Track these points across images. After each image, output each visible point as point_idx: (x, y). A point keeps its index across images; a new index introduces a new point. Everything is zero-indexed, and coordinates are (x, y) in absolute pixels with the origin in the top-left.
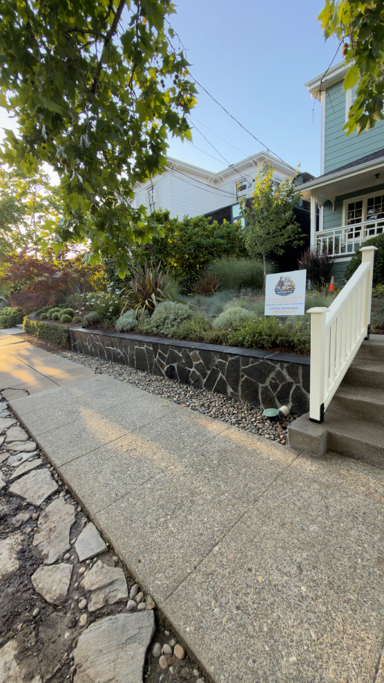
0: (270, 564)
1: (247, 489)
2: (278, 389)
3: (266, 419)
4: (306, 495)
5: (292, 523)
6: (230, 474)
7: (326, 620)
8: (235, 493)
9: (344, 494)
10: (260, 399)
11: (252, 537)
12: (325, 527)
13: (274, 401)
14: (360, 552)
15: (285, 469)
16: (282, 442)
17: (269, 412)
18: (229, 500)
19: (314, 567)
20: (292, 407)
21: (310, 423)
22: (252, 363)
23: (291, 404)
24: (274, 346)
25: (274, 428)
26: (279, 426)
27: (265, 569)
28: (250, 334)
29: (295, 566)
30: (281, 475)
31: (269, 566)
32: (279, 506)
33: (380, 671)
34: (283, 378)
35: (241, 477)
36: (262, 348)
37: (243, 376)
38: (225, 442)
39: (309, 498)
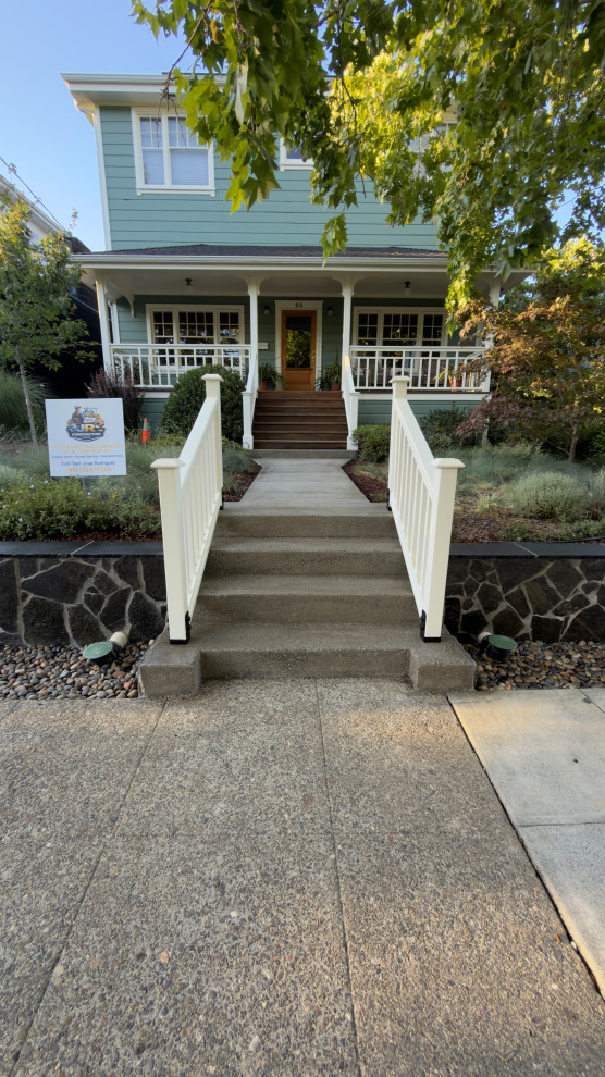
0: (173, 917)
1: (90, 810)
2: (104, 606)
3: (90, 665)
4: (192, 764)
5: (186, 821)
6: (45, 799)
7: (276, 934)
8: (68, 830)
9: (243, 735)
10: (69, 631)
11: (126, 892)
12: (234, 797)
13: (98, 629)
14: (284, 804)
15: (149, 738)
16: (130, 694)
17: (93, 651)
18: (59, 852)
19: (238, 868)
20: (132, 631)
21: (172, 647)
22: (43, 567)
23: (128, 626)
24: (81, 530)
25: (108, 676)
26: (117, 668)
27: (166, 932)
28: (27, 513)
29: (213, 888)
30: (147, 753)
31: (172, 921)
32: (158, 807)
33: (349, 946)
34: (110, 585)
35: (71, 793)
36: (58, 536)
37: (25, 596)
38: (13, 740)
39: (199, 765)
